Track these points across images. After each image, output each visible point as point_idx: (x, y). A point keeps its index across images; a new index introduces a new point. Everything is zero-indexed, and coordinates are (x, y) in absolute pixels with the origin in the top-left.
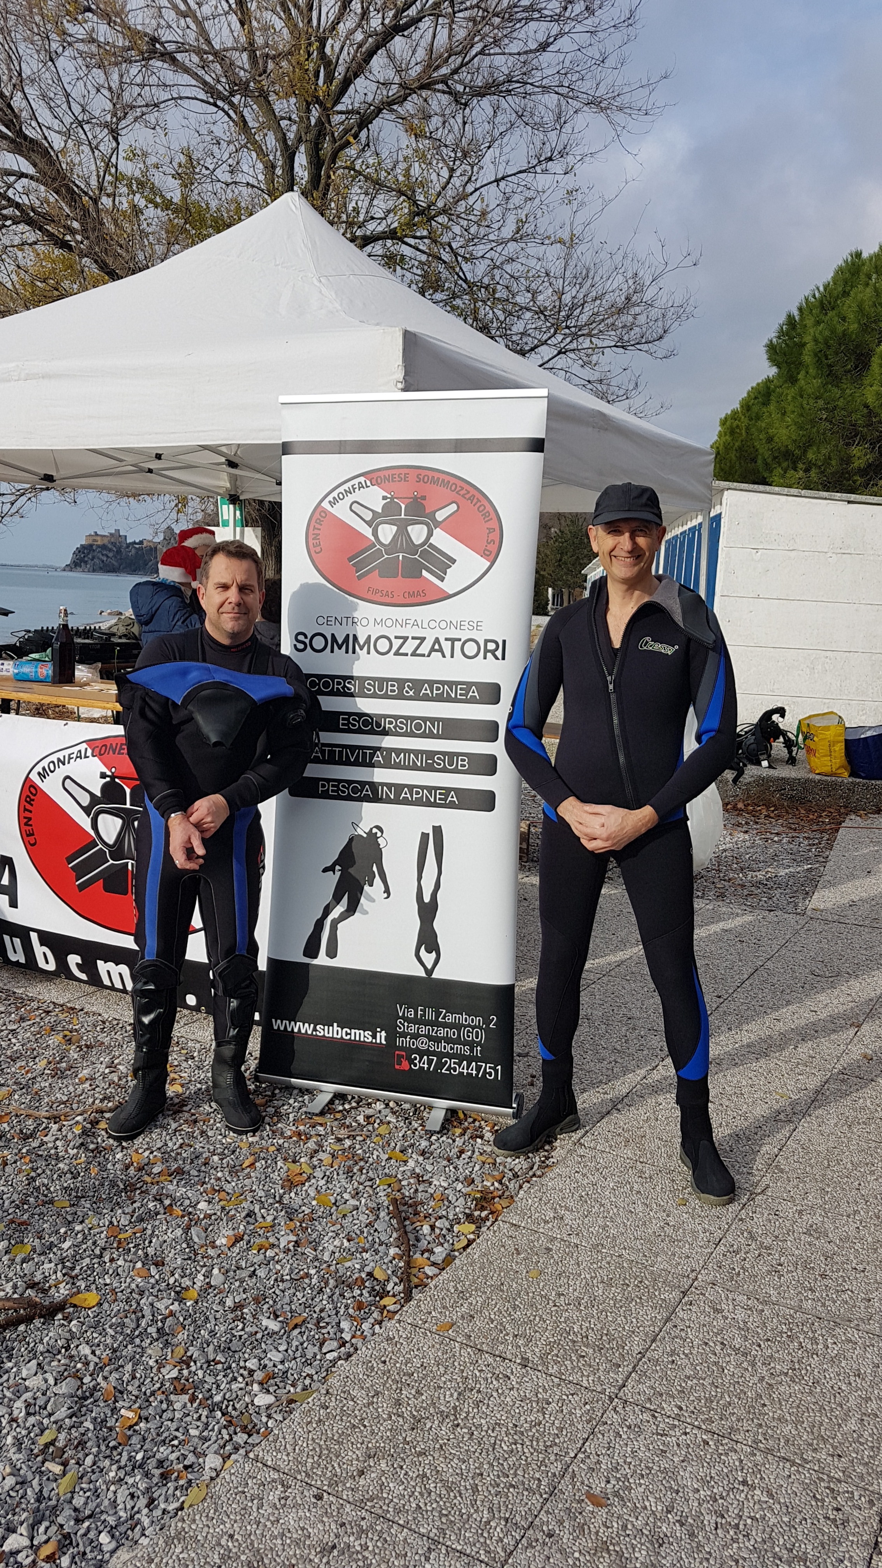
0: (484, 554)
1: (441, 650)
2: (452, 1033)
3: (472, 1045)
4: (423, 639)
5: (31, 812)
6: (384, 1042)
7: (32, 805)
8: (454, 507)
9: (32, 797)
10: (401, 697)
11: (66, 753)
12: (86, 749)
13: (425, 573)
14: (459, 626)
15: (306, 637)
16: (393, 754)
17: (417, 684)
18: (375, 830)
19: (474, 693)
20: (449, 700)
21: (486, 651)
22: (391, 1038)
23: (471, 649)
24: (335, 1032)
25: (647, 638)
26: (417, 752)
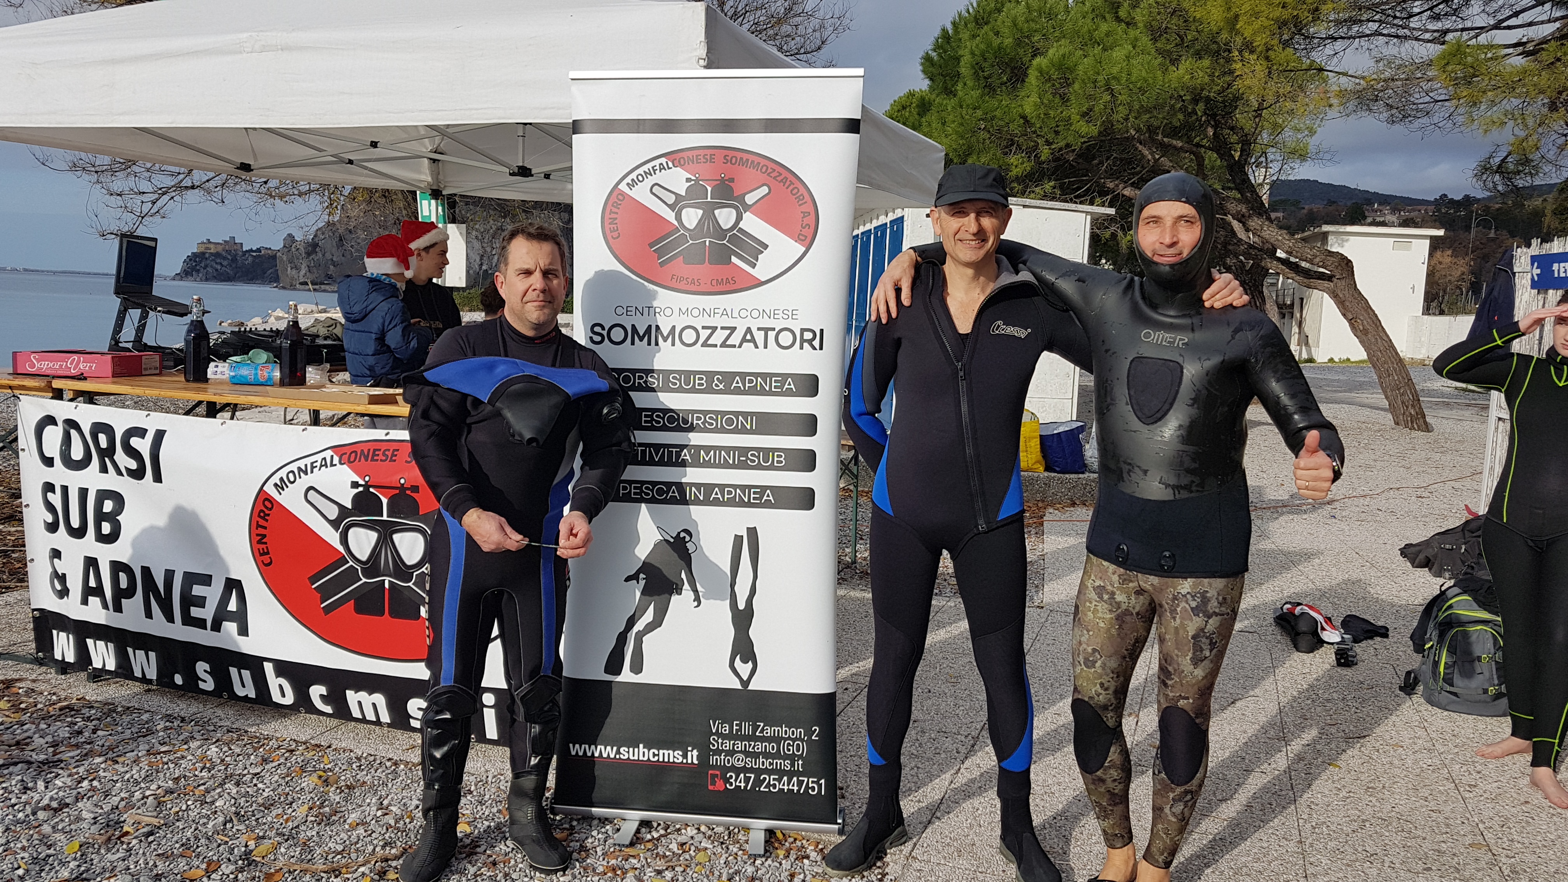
0: (799, 239)
1: (753, 340)
2: (771, 748)
3: (792, 758)
4: (733, 329)
5: (265, 528)
6: (695, 762)
7: (267, 521)
8: (764, 190)
9: (267, 512)
10: (709, 390)
11: (308, 461)
12: (332, 456)
13: (734, 259)
14: (773, 315)
15: (603, 329)
16: (702, 452)
17: (728, 377)
18: (682, 535)
19: (790, 385)
20: (763, 392)
21: (803, 341)
22: (704, 757)
23: (786, 339)
24: (642, 754)
25: (999, 322)
26: (728, 449)
